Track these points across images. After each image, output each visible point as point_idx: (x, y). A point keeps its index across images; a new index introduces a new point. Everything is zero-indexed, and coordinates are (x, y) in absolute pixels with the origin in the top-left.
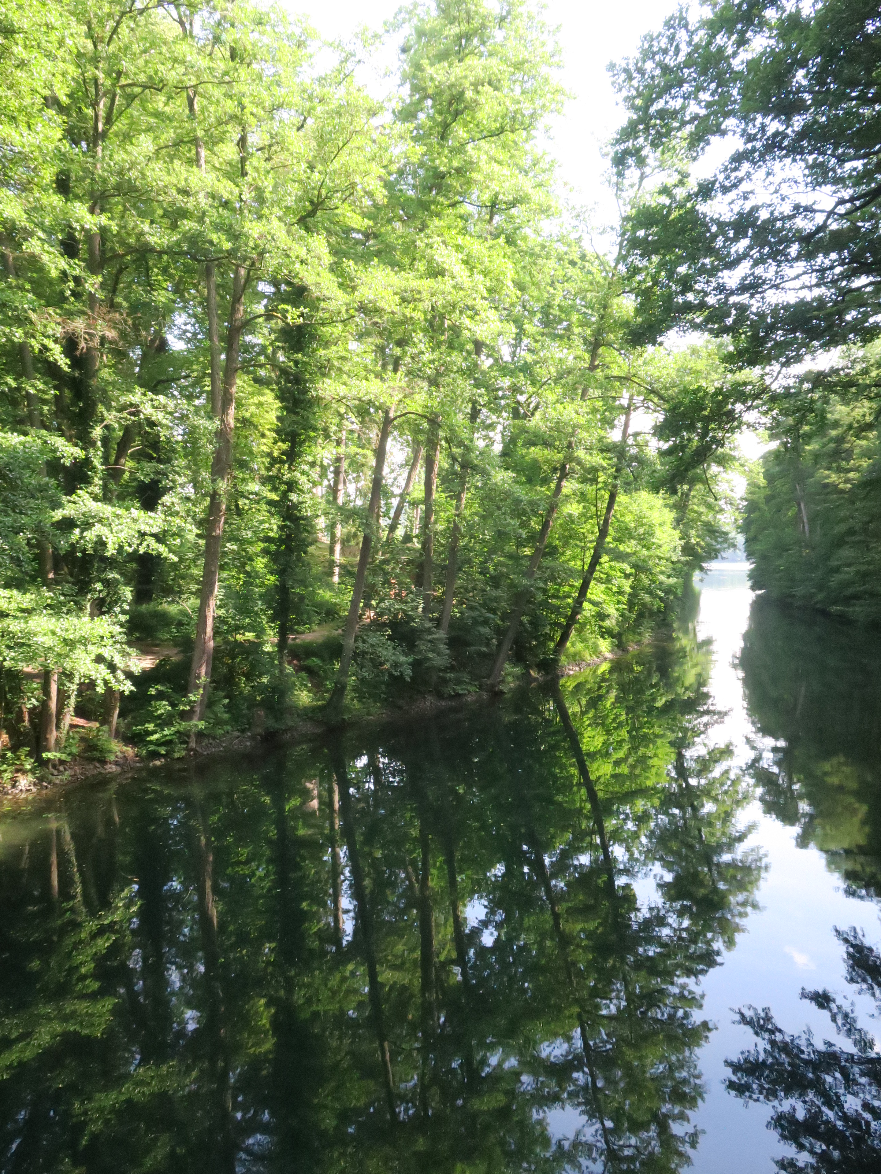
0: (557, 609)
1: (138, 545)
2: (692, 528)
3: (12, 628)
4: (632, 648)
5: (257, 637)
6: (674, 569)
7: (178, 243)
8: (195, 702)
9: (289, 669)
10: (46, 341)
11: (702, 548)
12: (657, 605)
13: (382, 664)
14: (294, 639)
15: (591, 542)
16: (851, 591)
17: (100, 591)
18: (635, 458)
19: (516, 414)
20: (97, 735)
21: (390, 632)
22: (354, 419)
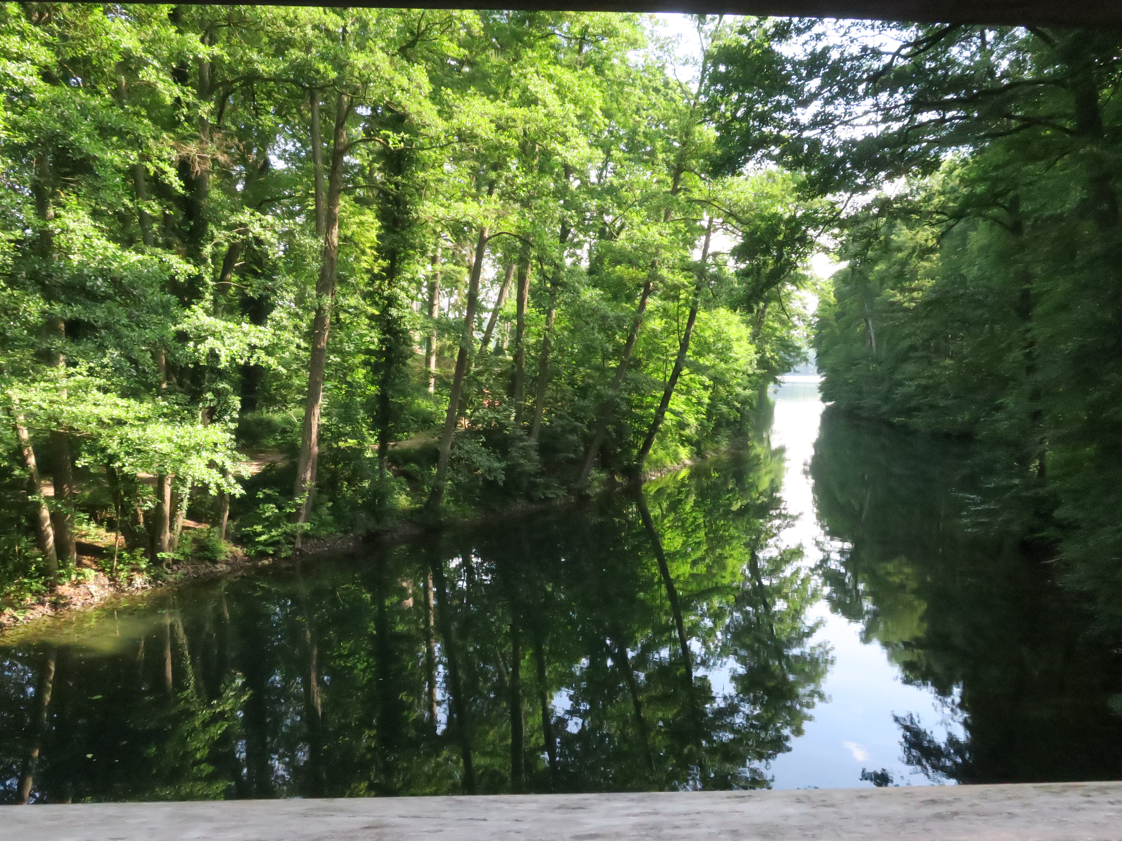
0: (640, 419)
1: (249, 358)
2: (767, 343)
3: (130, 436)
4: (711, 455)
5: (359, 444)
6: (750, 382)
7: (285, 71)
8: (300, 504)
9: (389, 474)
10: (161, 165)
11: (776, 361)
12: (734, 415)
13: (476, 470)
14: (393, 446)
15: (672, 355)
16: (913, 403)
17: (211, 400)
18: (715, 277)
19: (602, 234)
20: (208, 536)
21: (484, 439)
22: (449, 237)
